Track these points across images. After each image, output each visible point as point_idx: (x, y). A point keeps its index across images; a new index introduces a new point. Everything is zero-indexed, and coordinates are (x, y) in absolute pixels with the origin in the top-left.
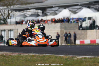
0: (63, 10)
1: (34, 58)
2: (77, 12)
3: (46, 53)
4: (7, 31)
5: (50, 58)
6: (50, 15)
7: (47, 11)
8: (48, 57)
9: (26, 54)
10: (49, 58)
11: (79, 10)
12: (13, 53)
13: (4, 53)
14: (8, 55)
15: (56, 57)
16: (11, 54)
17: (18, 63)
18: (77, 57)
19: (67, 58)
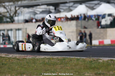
2: (95, 7)
3: (65, 56)
4: (14, 30)
5: (71, 60)
9: (43, 57)
12: (27, 56)
13: (17, 56)
14: (22, 58)
15: (78, 60)
16: (25, 57)
17: (35, 67)
18: (103, 60)
19: (91, 60)
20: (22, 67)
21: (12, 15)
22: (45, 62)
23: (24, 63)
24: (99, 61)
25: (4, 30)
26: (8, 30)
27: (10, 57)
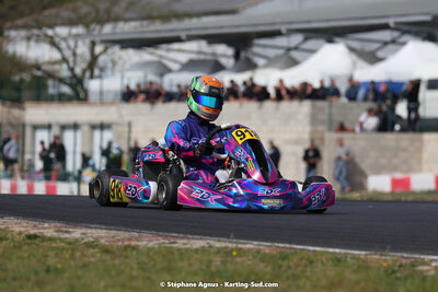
0: (320, 46)
1: (239, 260)
3: (290, 243)
5: (311, 262)
6: (265, 66)
7: (256, 50)
8: (302, 258)
9: (198, 243)
10: (306, 266)
11: (390, 47)
12: (140, 237)
13: (101, 234)
14: (120, 244)
15: (338, 260)
16: (130, 239)
18: (434, 264)
19: (388, 266)
20: (123, 286)
21: (78, 71)
22: (213, 269)
23: (132, 268)
24: (420, 268)
25: (49, 127)
26: (63, 128)
27: (77, 241)
